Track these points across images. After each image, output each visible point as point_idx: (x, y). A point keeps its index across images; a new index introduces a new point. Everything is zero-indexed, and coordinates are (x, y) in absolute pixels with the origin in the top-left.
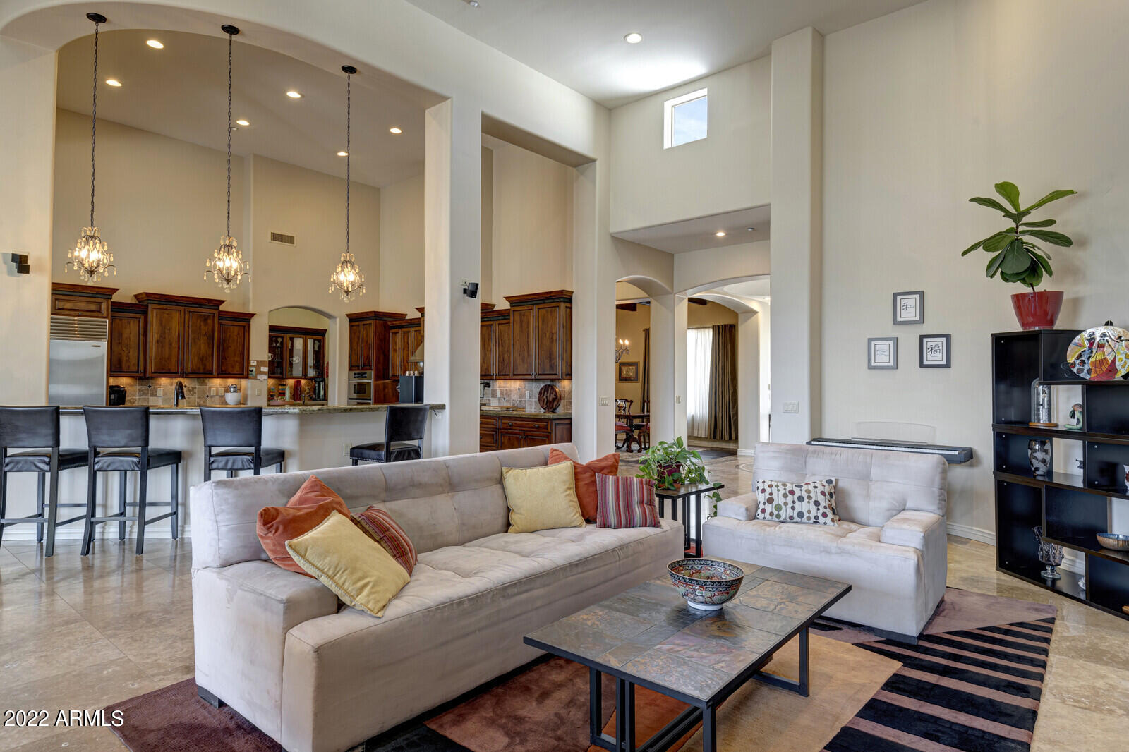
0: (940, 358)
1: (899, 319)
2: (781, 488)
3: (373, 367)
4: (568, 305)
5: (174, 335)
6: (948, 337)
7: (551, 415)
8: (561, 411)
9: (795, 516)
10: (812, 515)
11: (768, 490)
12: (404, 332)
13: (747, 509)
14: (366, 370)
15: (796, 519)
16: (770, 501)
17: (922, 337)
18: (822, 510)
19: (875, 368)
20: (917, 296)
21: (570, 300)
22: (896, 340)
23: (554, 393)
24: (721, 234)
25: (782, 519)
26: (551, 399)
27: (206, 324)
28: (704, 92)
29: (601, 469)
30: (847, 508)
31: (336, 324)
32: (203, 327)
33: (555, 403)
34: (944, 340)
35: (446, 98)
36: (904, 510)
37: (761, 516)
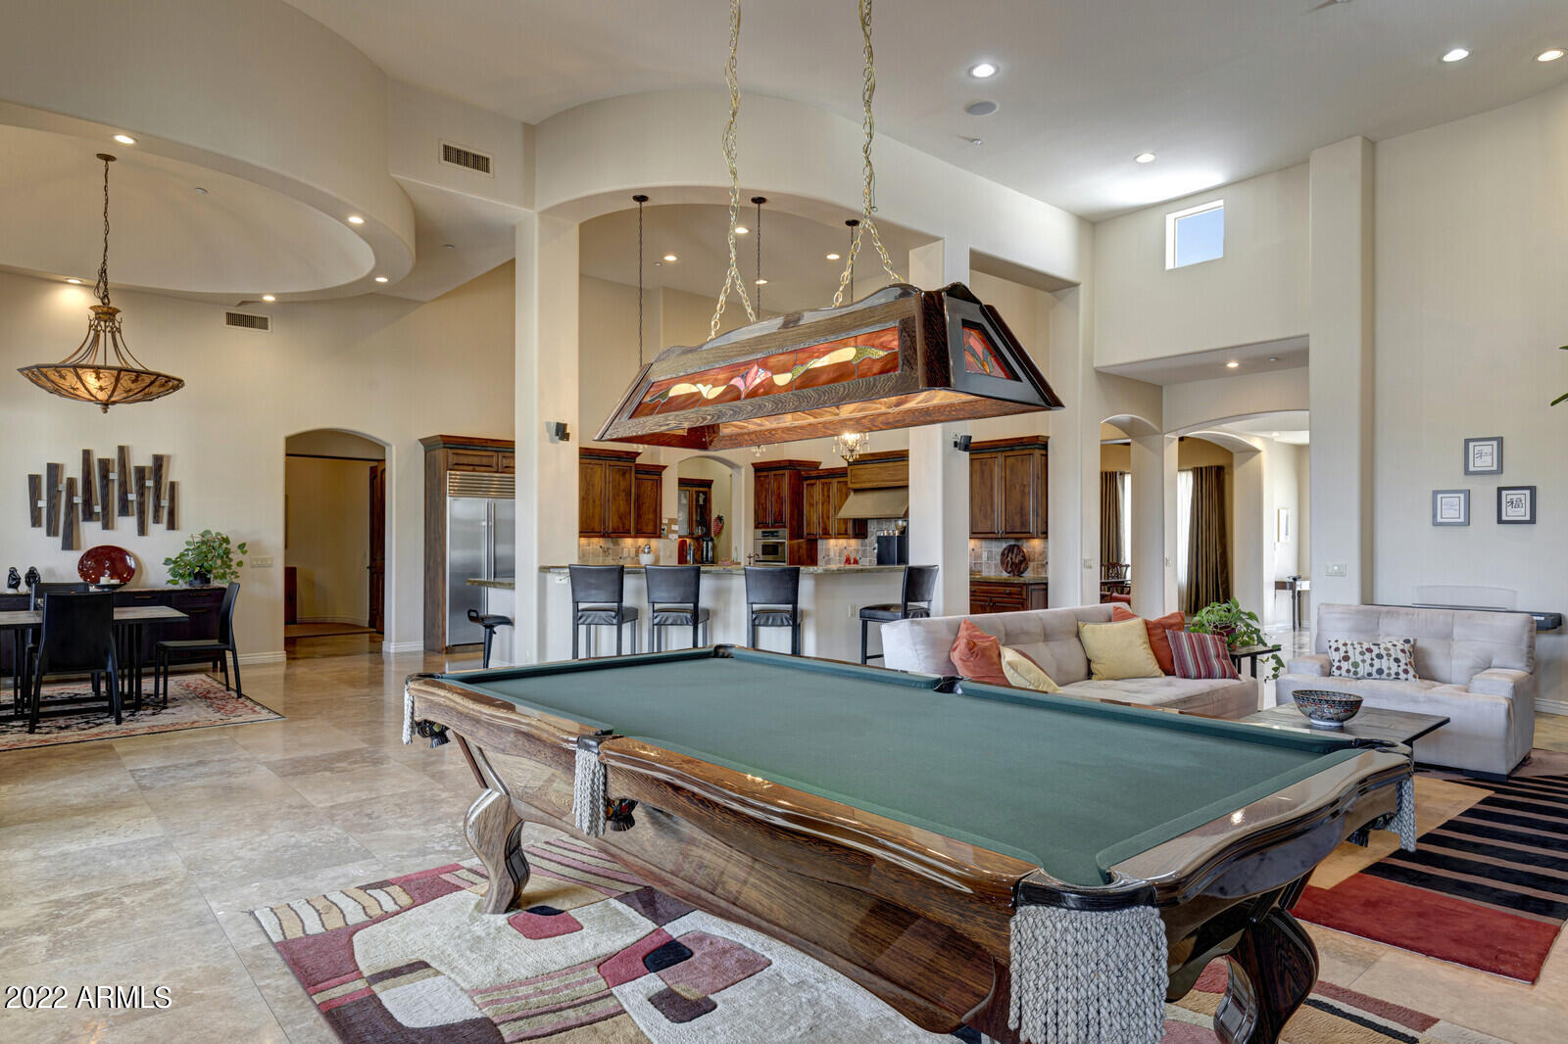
0: (1522, 513)
1: (1471, 469)
2: (1357, 646)
3: (788, 524)
4: (1043, 452)
5: (597, 490)
6: (1533, 490)
7: (1016, 580)
8: (1029, 575)
9: (1374, 673)
10: (1393, 672)
11: (1343, 649)
12: (823, 484)
13: (1322, 666)
14: (779, 527)
15: (1375, 675)
16: (1346, 658)
17: (1500, 490)
18: (1403, 667)
19: (1442, 524)
20: (1495, 443)
21: (1045, 447)
22: (1468, 494)
23: (1021, 554)
24: (1233, 365)
25: (1359, 676)
26: (1017, 561)
27: (624, 479)
28: (1221, 203)
29: (1171, 626)
30: (1427, 667)
31: (741, 475)
32: (621, 483)
33: (1023, 566)
34: (1528, 492)
35: (936, 239)
36: (1489, 668)
37: (1337, 673)
